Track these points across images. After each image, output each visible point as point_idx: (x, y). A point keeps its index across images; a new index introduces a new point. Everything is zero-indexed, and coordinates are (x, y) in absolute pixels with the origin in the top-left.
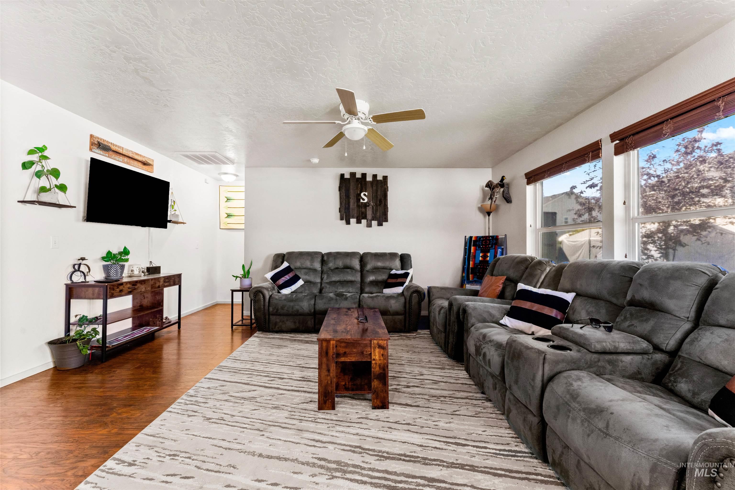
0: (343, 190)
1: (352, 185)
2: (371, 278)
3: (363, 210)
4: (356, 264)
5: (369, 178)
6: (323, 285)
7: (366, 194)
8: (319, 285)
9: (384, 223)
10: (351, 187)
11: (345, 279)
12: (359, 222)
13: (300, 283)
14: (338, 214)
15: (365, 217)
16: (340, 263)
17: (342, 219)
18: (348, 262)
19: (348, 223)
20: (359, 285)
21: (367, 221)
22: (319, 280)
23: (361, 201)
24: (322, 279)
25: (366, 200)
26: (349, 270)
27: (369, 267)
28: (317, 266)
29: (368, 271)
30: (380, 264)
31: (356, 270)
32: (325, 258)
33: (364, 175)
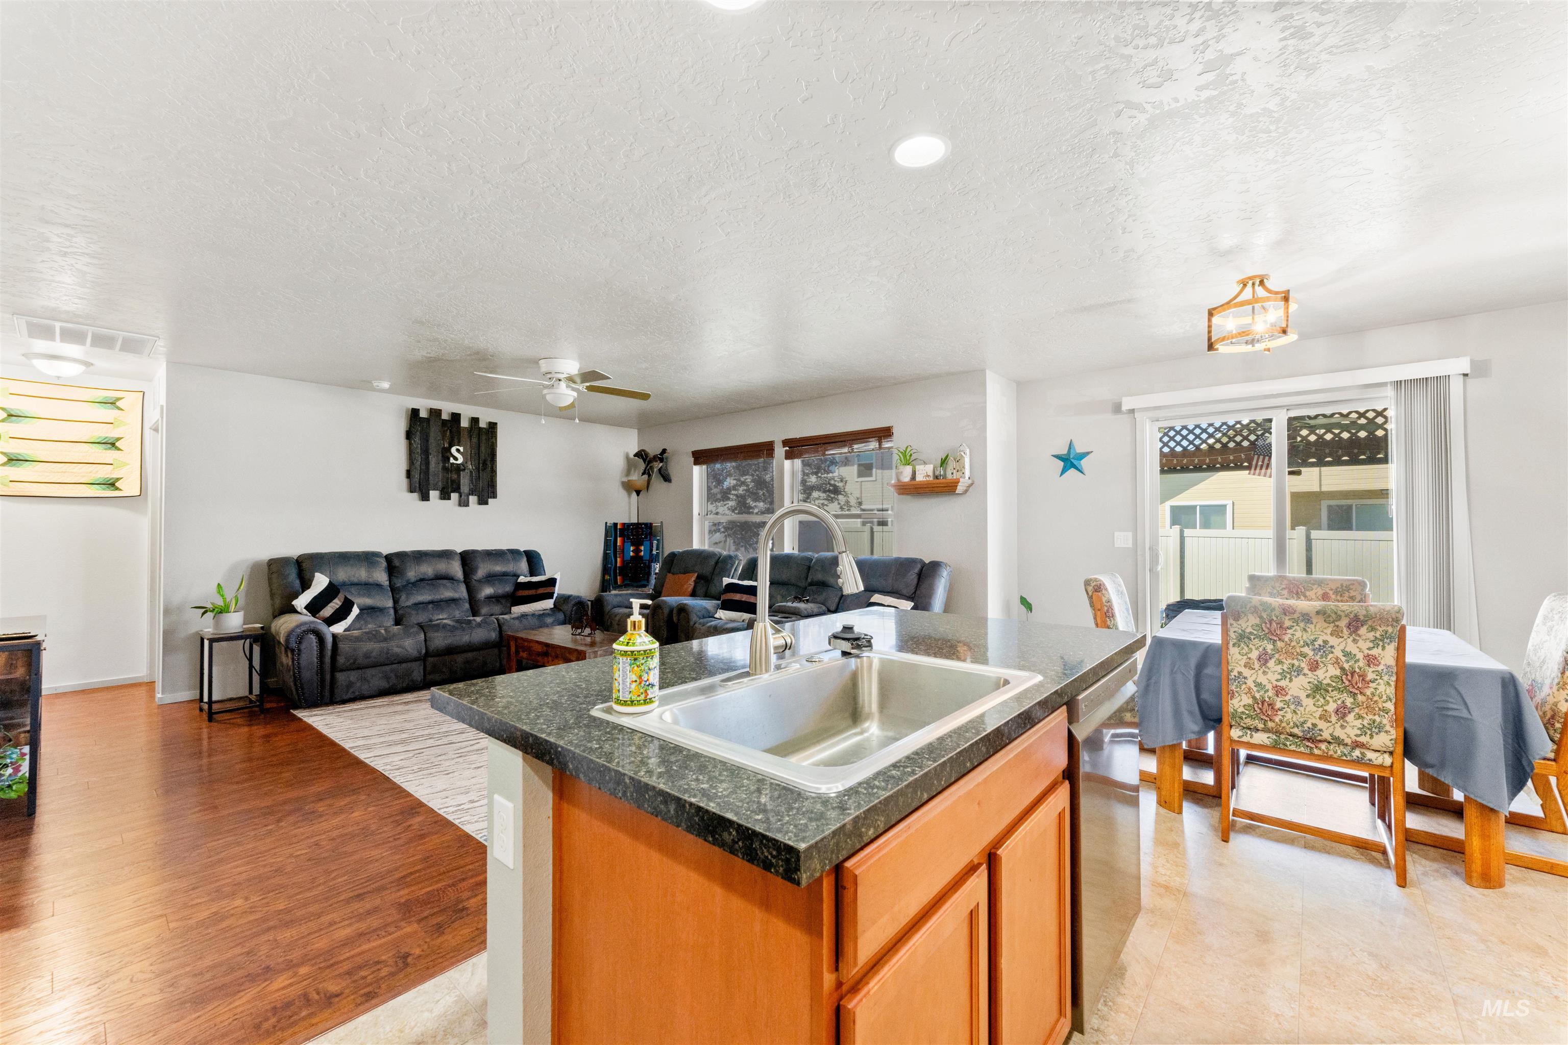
0: (417, 440)
1: (435, 432)
2: (488, 591)
3: (455, 476)
4: (456, 569)
5: (464, 423)
6: (400, 612)
7: (461, 449)
8: (392, 612)
9: (490, 500)
10: (432, 434)
11: (442, 597)
12: (445, 496)
13: (355, 611)
14: (404, 482)
15: (457, 489)
16: (427, 570)
17: (411, 490)
18: (442, 567)
19: (425, 497)
20: (467, 606)
21: (461, 496)
22: (390, 604)
23: (452, 460)
24: (396, 602)
25: (460, 460)
26: (445, 582)
27: (481, 573)
28: (381, 577)
29: (479, 581)
30: (498, 568)
31: (458, 581)
32: (397, 563)
33: (456, 417)
